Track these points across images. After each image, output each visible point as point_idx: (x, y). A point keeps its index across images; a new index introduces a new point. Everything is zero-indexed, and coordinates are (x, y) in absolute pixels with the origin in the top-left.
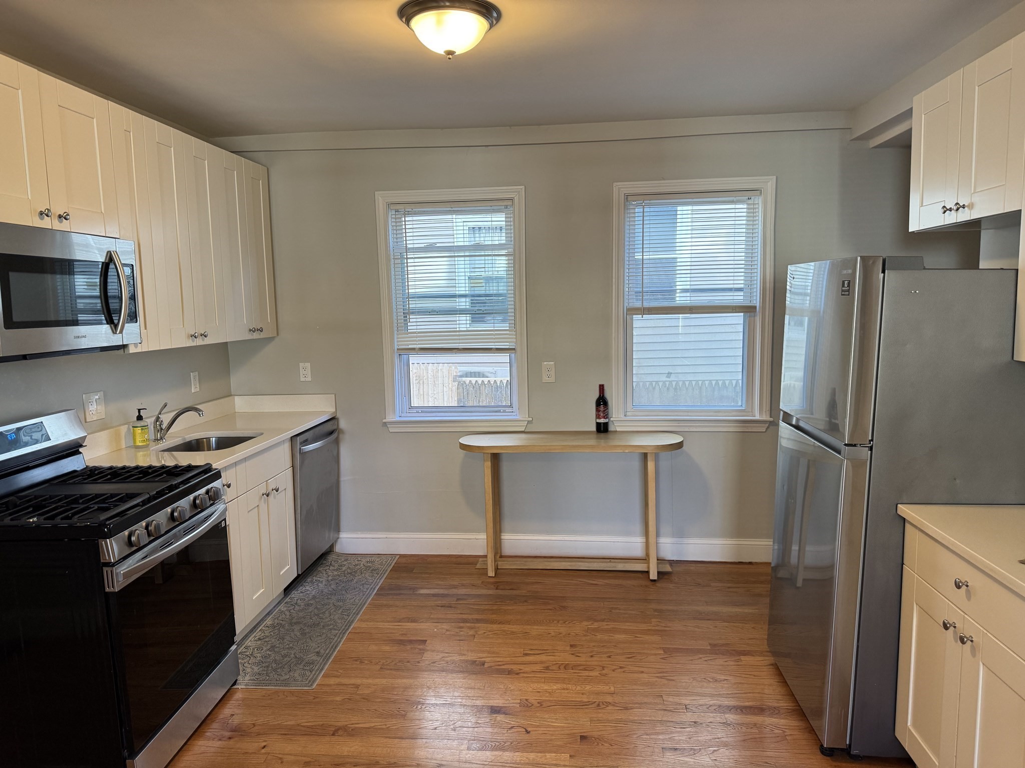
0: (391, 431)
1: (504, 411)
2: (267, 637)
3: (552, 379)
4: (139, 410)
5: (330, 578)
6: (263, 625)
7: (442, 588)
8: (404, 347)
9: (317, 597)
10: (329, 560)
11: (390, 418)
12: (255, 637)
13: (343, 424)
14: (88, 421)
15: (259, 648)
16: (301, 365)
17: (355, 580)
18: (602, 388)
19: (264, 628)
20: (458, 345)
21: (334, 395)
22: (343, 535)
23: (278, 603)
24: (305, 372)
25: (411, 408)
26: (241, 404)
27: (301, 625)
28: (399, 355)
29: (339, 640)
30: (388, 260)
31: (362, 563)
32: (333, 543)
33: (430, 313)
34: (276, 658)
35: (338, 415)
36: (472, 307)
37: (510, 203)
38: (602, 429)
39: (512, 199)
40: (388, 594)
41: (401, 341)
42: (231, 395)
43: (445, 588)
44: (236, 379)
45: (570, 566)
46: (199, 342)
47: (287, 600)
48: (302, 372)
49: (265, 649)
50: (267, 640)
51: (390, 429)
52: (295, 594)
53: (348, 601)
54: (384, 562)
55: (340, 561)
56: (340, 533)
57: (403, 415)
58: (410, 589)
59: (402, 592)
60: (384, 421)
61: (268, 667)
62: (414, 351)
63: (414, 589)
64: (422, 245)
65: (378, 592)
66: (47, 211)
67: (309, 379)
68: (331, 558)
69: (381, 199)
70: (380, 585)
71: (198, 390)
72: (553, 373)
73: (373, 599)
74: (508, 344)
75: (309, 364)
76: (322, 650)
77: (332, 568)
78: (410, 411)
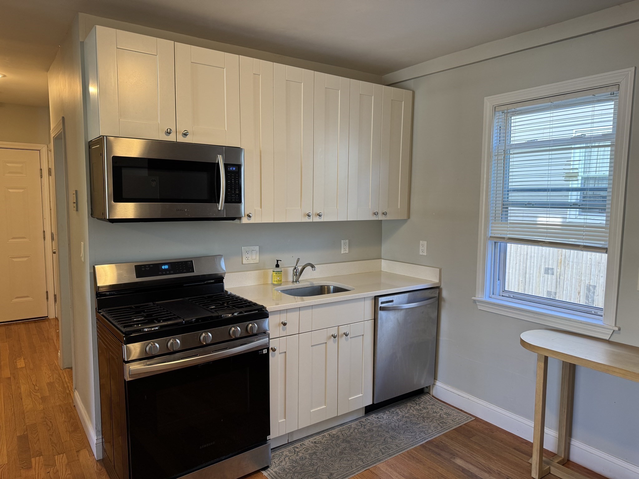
0: (479, 308)
1: (596, 314)
2: (321, 442)
4: (278, 261)
5: (407, 415)
6: (328, 433)
7: (477, 467)
8: (499, 236)
9: (383, 427)
10: (422, 400)
11: (479, 297)
12: (315, 439)
13: (445, 294)
14: (244, 263)
15: (307, 450)
16: (421, 242)
17: (421, 425)
19: (326, 435)
20: (545, 238)
21: (438, 269)
22: (438, 384)
23: (355, 419)
24: (423, 248)
25: (504, 291)
26: (385, 266)
27: (348, 445)
28: (495, 243)
29: (355, 471)
30: (490, 156)
31: (441, 412)
32: (430, 386)
33: (526, 205)
34: (306, 463)
35: (442, 286)
36: (583, 201)
37: (615, 89)
39: (618, 85)
40: (430, 449)
41: (498, 230)
42: (381, 258)
43: (480, 468)
44: (386, 247)
46: (317, 219)
47: (363, 420)
48: (421, 248)
49: (309, 452)
50: (318, 445)
51: (478, 306)
52: (373, 417)
53: (397, 441)
54: (457, 419)
55: (428, 403)
56: (437, 381)
57: (493, 296)
58: (451, 454)
59: (443, 453)
60: (473, 298)
61: (294, 467)
62: (503, 240)
63: (454, 455)
64: (524, 142)
65: (425, 444)
66: (169, 130)
67: (425, 254)
68: (425, 398)
69: (489, 103)
70: (432, 438)
71: (347, 252)
73: (415, 449)
74: (603, 243)
75: (426, 242)
76: (336, 474)
77: (417, 407)
78: (504, 295)
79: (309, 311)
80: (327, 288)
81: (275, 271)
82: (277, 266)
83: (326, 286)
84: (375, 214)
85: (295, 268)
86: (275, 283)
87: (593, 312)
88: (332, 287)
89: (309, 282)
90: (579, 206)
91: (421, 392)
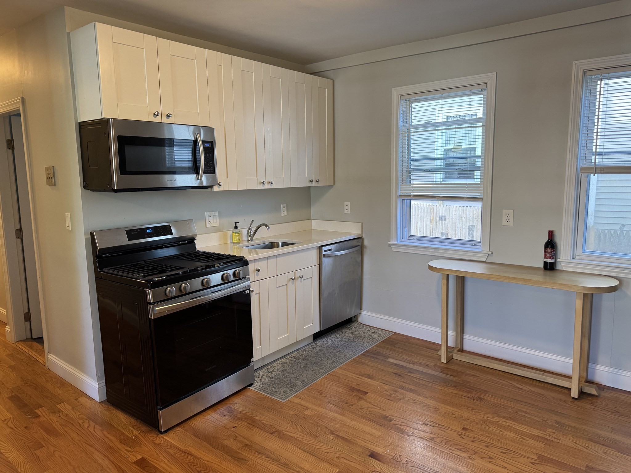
0: (393, 250)
1: (475, 245)
2: (286, 363)
3: (511, 223)
4: (236, 223)
5: (345, 337)
6: (289, 356)
7: (404, 362)
8: (406, 194)
9: (329, 347)
10: (352, 326)
11: (393, 241)
12: (281, 361)
13: (366, 242)
14: (207, 226)
15: (278, 369)
16: (345, 203)
17: (357, 342)
18: (551, 234)
19: (289, 358)
20: (440, 194)
21: (361, 224)
22: (363, 312)
23: (307, 345)
24: (347, 207)
25: (410, 236)
26: (315, 224)
27: (308, 361)
28: (403, 200)
29: (320, 376)
30: (397, 135)
31: (369, 332)
32: (357, 315)
33: (424, 170)
34: (281, 377)
35: (364, 237)
37: (484, 86)
38: (548, 267)
39: (486, 84)
40: (369, 356)
41: (405, 190)
42: (311, 219)
43: (406, 362)
44: (315, 210)
45: (508, 370)
46: (269, 187)
47: (313, 344)
48: (346, 208)
49: (280, 370)
50: (285, 365)
51: (393, 249)
52: (320, 342)
53: (343, 354)
54: (382, 335)
55: (358, 328)
56: (362, 311)
57: (403, 240)
58: (384, 356)
59: (378, 357)
60: (389, 243)
61: (273, 381)
62: (410, 197)
63: (386, 357)
64: (422, 123)
65: (364, 353)
66: (156, 112)
67: (349, 212)
68: (354, 325)
69: (396, 93)
70: (368, 349)
71: (286, 214)
72: (511, 218)
73: (358, 357)
74: (479, 194)
75: (350, 203)
76: (307, 380)
77: (350, 331)
78: (409, 238)
79: (274, 260)
80: (277, 244)
81: (235, 231)
82: (236, 227)
83: (276, 243)
84: (311, 181)
85: (249, 229)
86: (235, 242)
87: (473, 244)
88: (281, 243)
89: (262, 240)
90: (462, 169)
91: (349, 322)
